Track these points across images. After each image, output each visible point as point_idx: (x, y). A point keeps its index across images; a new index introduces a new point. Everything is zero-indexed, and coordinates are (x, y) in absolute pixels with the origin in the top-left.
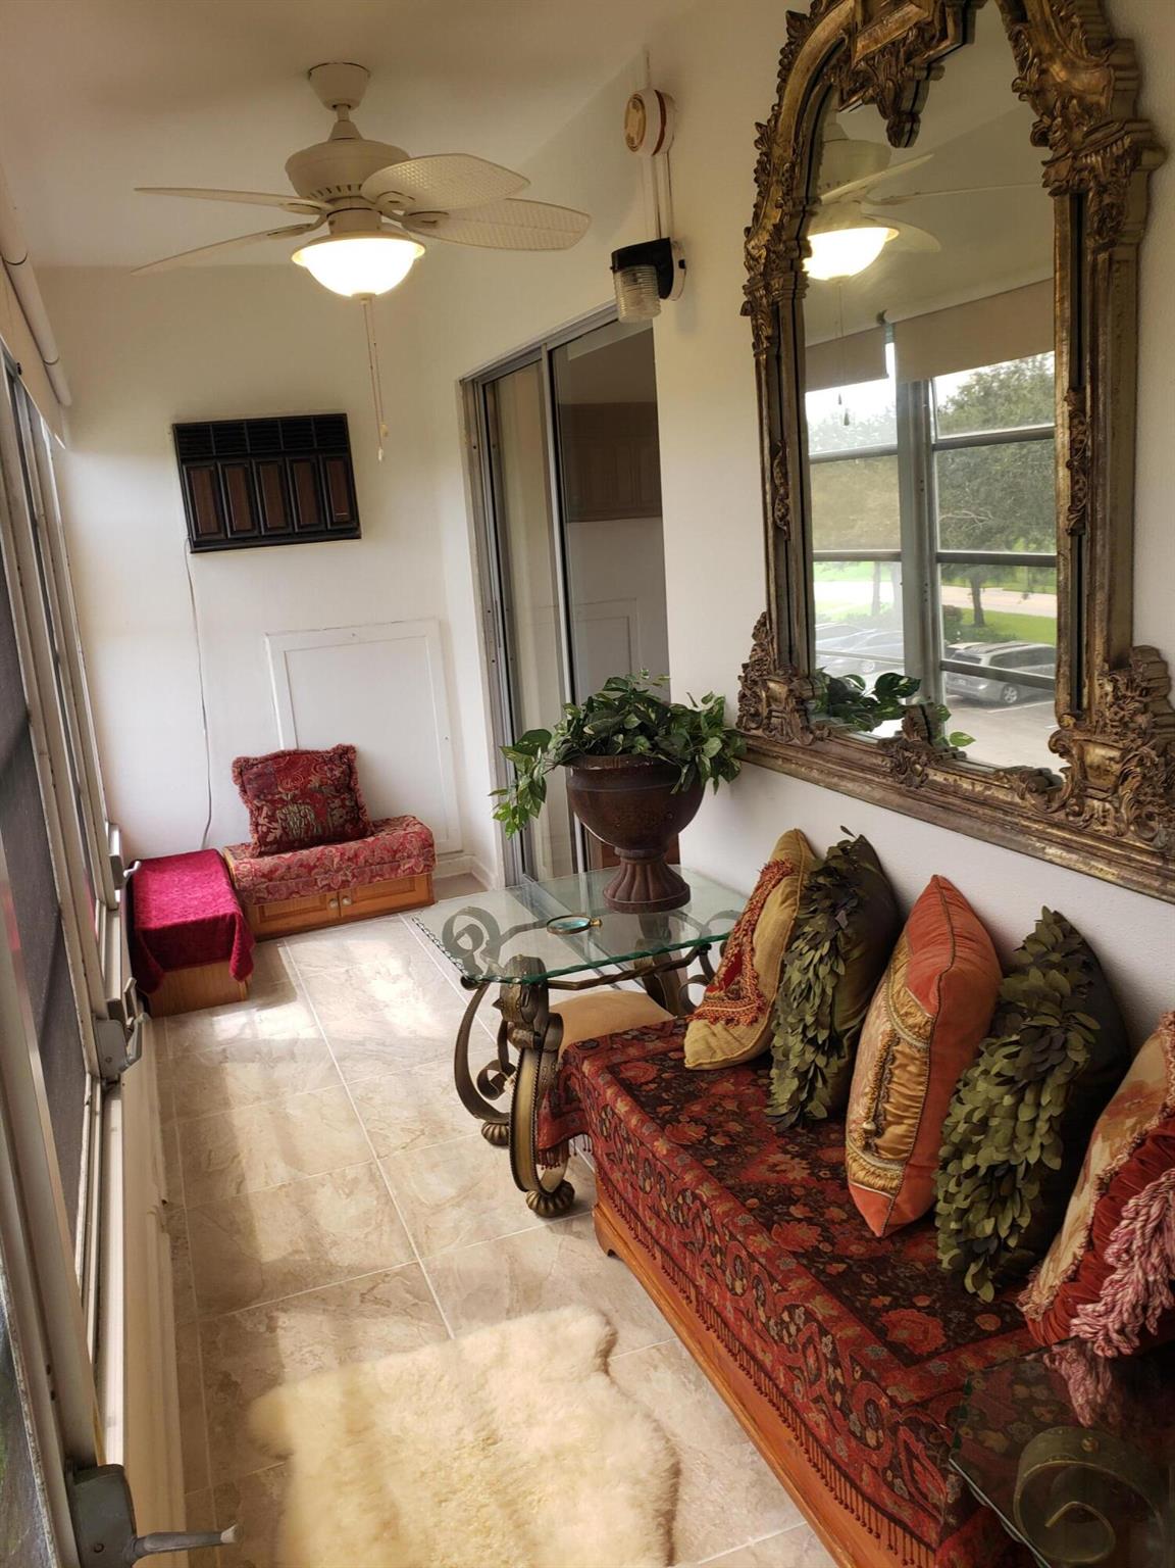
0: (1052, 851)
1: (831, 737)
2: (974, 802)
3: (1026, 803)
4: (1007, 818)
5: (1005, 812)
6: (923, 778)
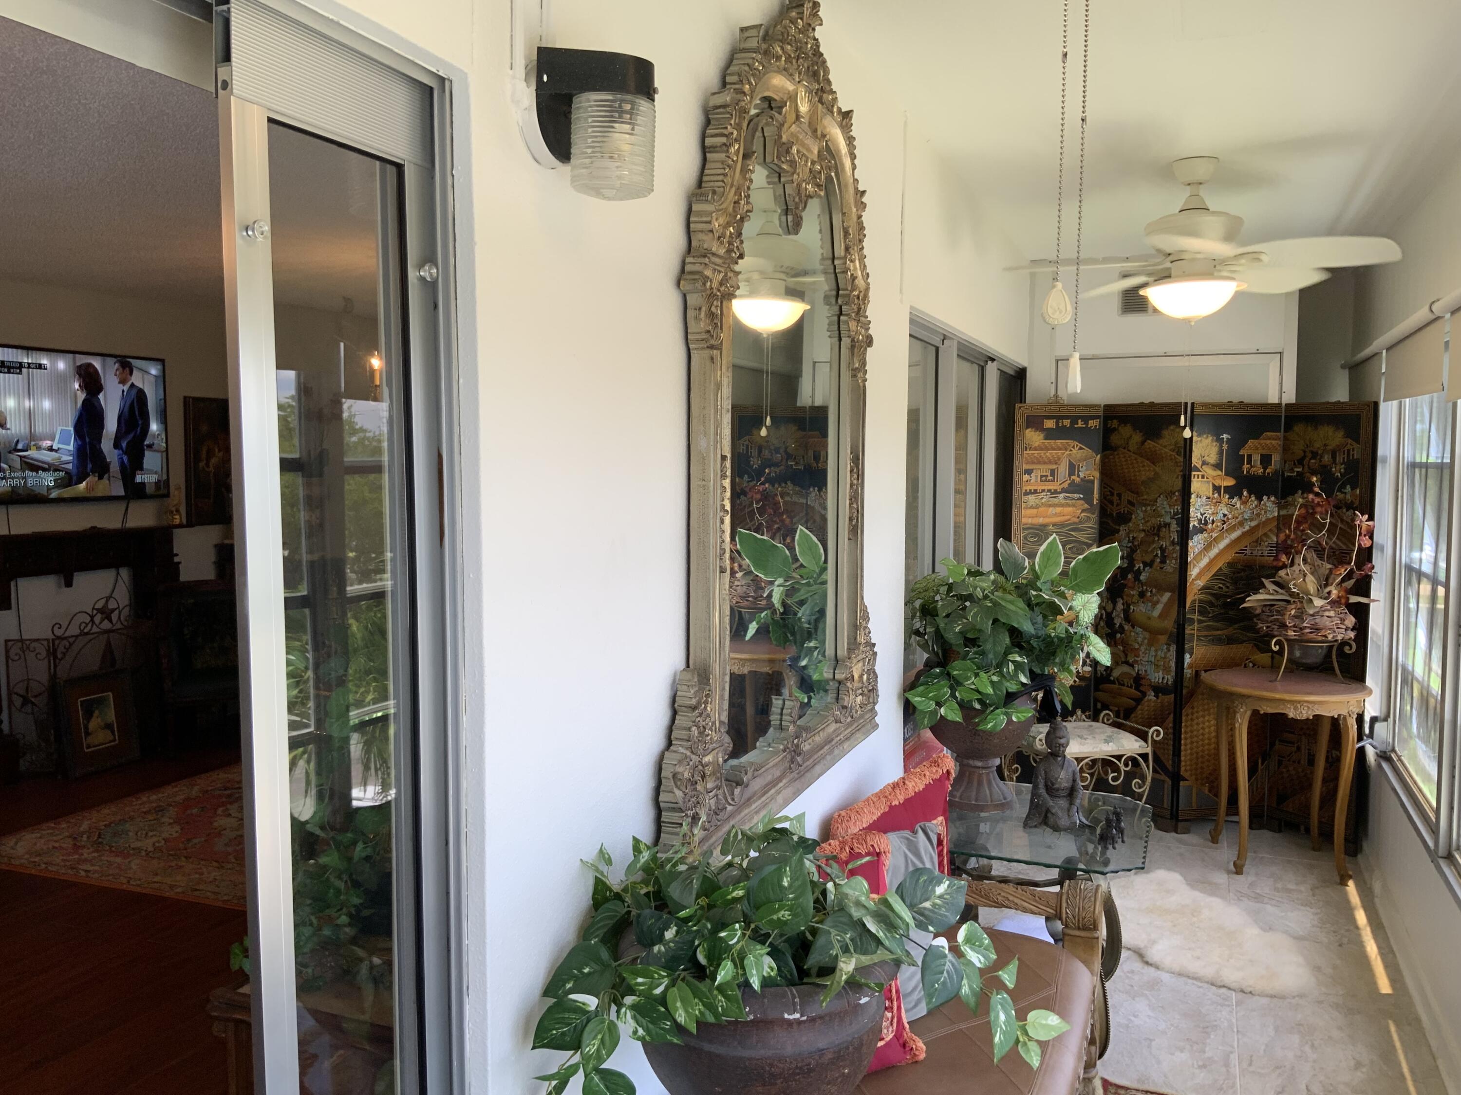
1: (756, 773)
2: (822, 748)
3: (838, 725)
4: (833, 743)
5: (832, 740)
6: (802, 755)
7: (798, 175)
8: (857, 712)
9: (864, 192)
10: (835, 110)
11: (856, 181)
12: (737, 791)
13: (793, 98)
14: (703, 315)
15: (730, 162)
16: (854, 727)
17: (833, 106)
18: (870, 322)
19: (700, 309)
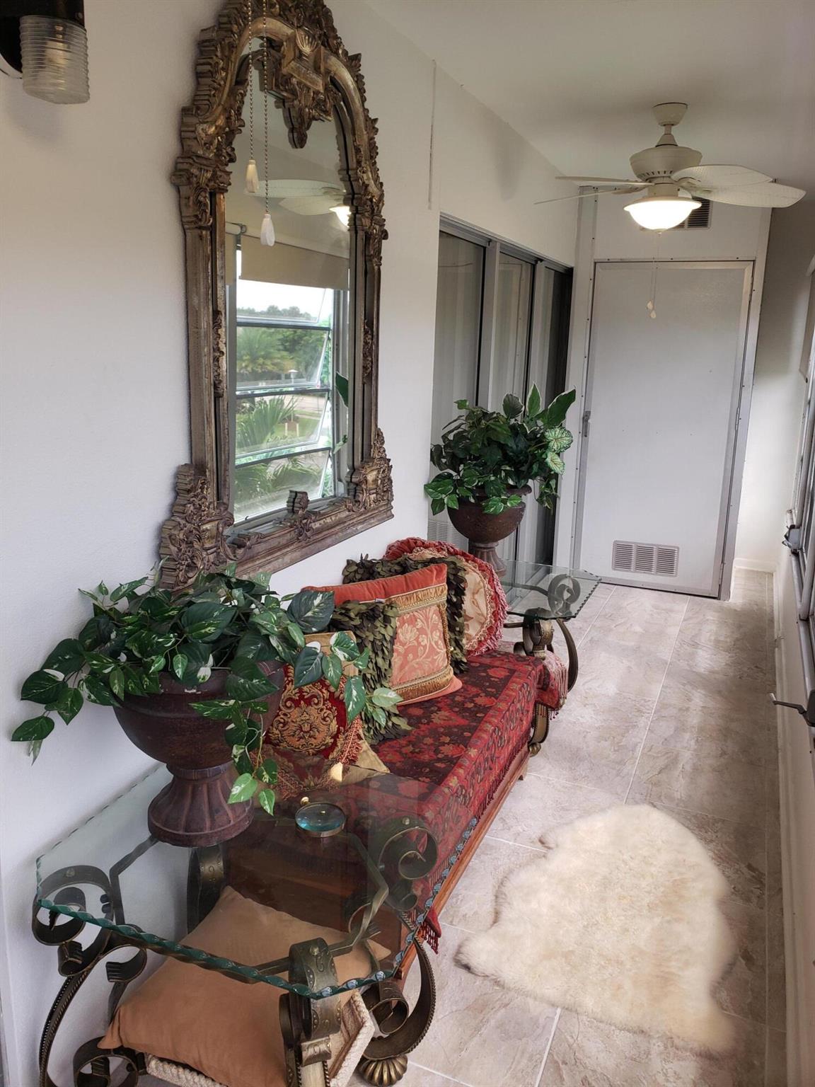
0: (359, 527)
1: (259, 540)
2: (334, 527)
3: (351, 513)
4: (346, 524)
5: (345, 522)
6: (312, 531)
7: (300, 101)
8: (370, 505)
9: (376, 120)
10: (340, 52)
11: (366, 110)
12: (240, 551)
13: (292, 39)
14: (191, 203)
15: (216, 85)
16: (368, 515)
17: (338, 49)
18: (385, 220)
19: (189, 198)
